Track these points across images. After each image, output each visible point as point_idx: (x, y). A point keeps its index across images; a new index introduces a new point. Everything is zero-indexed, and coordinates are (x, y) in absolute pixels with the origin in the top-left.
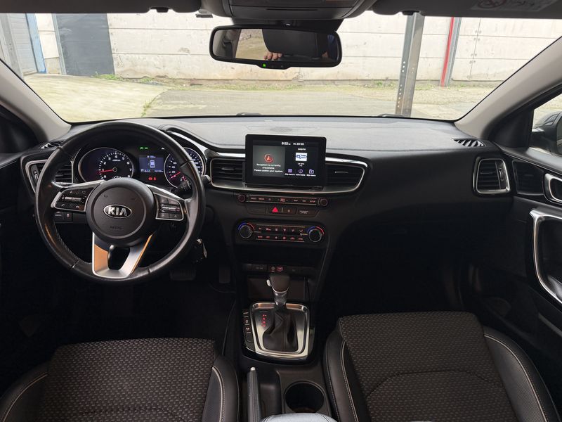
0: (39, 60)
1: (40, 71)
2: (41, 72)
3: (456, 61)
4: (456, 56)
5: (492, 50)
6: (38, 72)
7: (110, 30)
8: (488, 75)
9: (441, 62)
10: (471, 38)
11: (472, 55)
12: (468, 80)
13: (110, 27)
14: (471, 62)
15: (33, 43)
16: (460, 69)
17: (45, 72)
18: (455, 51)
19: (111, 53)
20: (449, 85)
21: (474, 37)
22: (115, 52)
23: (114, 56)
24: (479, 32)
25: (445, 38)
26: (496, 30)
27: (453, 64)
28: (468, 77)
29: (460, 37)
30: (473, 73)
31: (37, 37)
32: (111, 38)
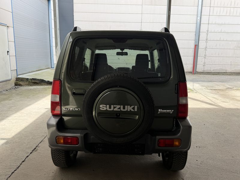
2: (53, 68)
3: (198, 65)
5: (211, 61)
6: (51, 68)
8: (211, 70)
9: (192, 66)
10: (203, 57)
11: (204, 63)
12: (203, 72)
14: (203, 66)
15: (51, 58)
16: (199, 68)
18: (197, 62)
20: (195, 74)
24: (205, 55)
25: (193, 57)
26: (212, 54)
27: (196, 66)
29: (198, 57)
30: (205, 69)
31: (53, 57)
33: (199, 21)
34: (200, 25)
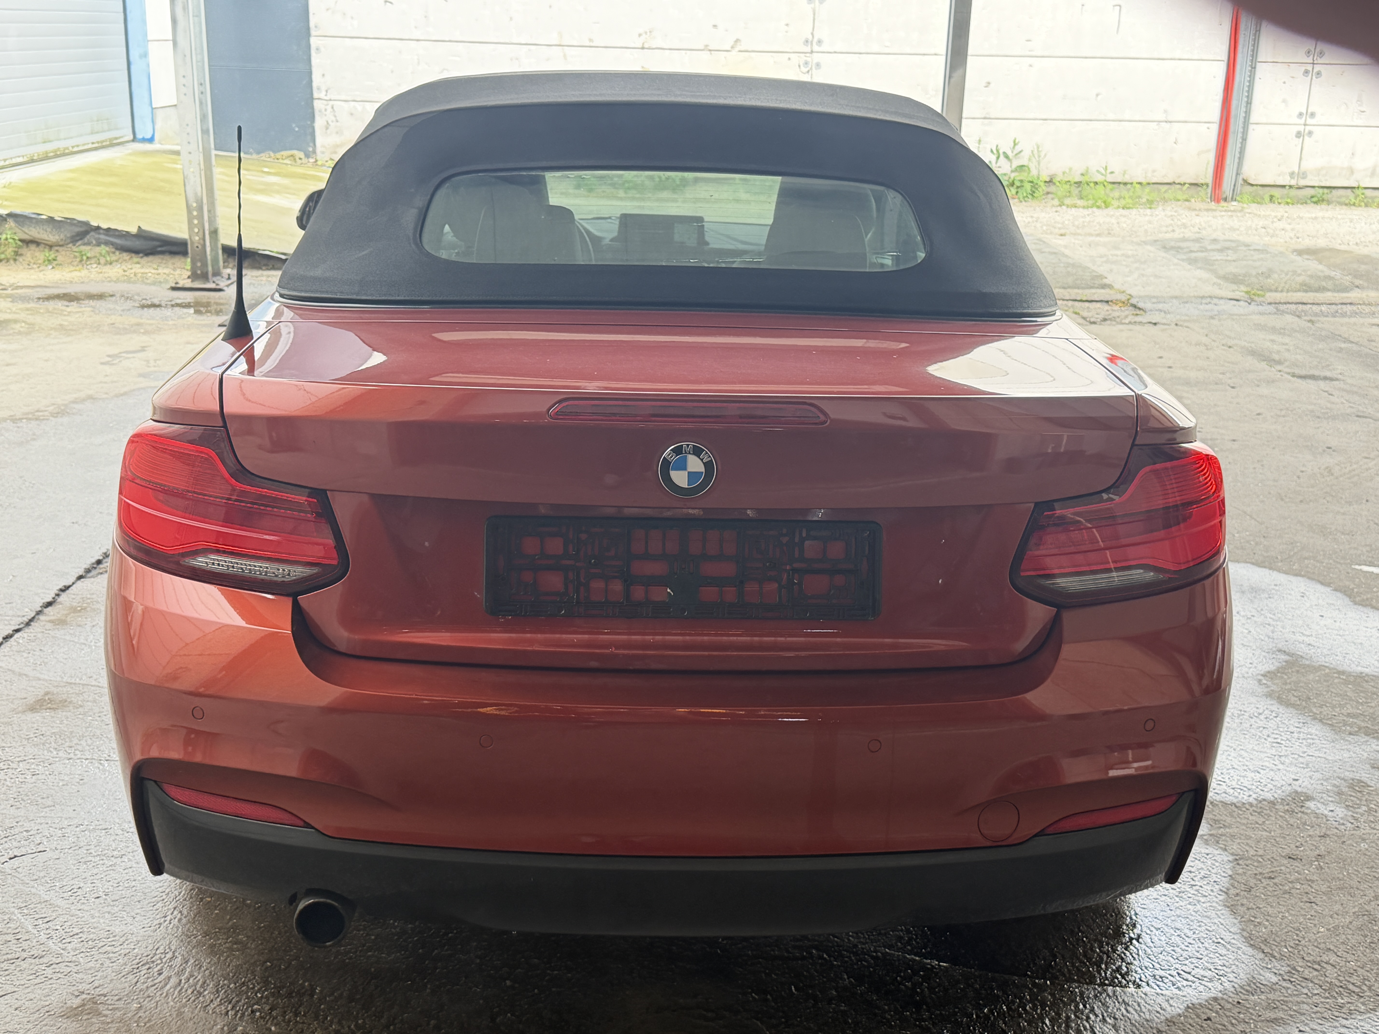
0: (142, 110)
1: (139, 136)
2: (143, 140)
3: (1255, 133)
4: (1253, 119)
6: (135, 139)
7: (313, 41)
8: (1352, 171)
9: (1211, 135)
10: (1296, 69)
11: (1301, 114)
13: (313, 32)
14: (1298, 134)
15: (133, 68)
16: (1268, 156)
17: (151, 140)
18: (1249, 103)
19: (312, 98)
20: (1233, 197)
21: (1303, 68)
22: (322, 95)
23: (317, 104)
24: (1315, 53)
25: (1218, 70)
27: (1244, 139)
28: (1292, 174)
29: (1260, 67)
30: (1308, 165)
31: (144, 54)
32: (316, 60)
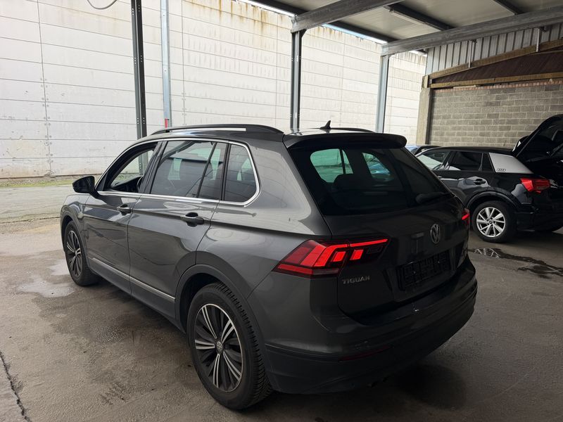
33: (166, 74)
34: (169, 81)
